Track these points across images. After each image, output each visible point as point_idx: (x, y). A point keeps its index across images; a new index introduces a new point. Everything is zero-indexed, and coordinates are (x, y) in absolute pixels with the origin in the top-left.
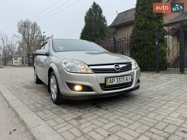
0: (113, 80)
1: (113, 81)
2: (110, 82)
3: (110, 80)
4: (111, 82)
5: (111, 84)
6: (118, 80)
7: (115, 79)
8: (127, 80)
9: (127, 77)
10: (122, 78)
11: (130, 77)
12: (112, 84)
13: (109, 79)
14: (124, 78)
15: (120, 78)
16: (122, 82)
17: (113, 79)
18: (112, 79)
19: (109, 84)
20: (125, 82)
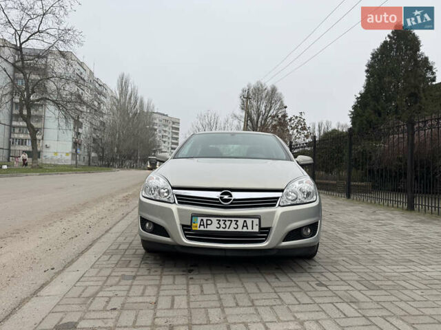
0: (209, 222)
1: (207, 224)
2: (200, 225)
3: (202, 220)
4: (203, 225)
5: (202, 228)
6: (222, 223)
7: (214, 220)
8: (247, 226)
9: (245, 221)
10: (231, 221)
11: (256, 221)
12: (206, 229)
13: (199, 219)
14: (237, 221)
15: (225, 219)
16: (232, 229)
17: (207, 220)
18: (205, 219)
19: (199, 229)
20: (240, 229)
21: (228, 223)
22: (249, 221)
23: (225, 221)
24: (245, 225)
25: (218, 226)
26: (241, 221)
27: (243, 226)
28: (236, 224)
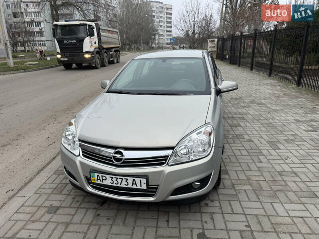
0: (104, 178)
1: (103, 180)
2: (97, 179)
3: (98, 176)
4: (100, 179)
5: (99, 182)
6: (114, 180)
7: (108, 177)
8: (135, 184)
9: (134, 180)
10: (122, 179)
12: (102, 183)
13: (96, 175)
14: (127, 179)
15: (117, 177)
16: (123, 185)
17: (102, 176)
18: (100, 175)
19: (96, 182)
20: (130, 186)
21: (119, 181)
22: (137, 180)
23: (117, 178)
24: (134, 183)
25: (112, 182)
26: (130, 180)
27: (133, 184)
28: (126, 181)
